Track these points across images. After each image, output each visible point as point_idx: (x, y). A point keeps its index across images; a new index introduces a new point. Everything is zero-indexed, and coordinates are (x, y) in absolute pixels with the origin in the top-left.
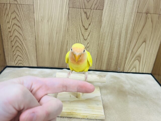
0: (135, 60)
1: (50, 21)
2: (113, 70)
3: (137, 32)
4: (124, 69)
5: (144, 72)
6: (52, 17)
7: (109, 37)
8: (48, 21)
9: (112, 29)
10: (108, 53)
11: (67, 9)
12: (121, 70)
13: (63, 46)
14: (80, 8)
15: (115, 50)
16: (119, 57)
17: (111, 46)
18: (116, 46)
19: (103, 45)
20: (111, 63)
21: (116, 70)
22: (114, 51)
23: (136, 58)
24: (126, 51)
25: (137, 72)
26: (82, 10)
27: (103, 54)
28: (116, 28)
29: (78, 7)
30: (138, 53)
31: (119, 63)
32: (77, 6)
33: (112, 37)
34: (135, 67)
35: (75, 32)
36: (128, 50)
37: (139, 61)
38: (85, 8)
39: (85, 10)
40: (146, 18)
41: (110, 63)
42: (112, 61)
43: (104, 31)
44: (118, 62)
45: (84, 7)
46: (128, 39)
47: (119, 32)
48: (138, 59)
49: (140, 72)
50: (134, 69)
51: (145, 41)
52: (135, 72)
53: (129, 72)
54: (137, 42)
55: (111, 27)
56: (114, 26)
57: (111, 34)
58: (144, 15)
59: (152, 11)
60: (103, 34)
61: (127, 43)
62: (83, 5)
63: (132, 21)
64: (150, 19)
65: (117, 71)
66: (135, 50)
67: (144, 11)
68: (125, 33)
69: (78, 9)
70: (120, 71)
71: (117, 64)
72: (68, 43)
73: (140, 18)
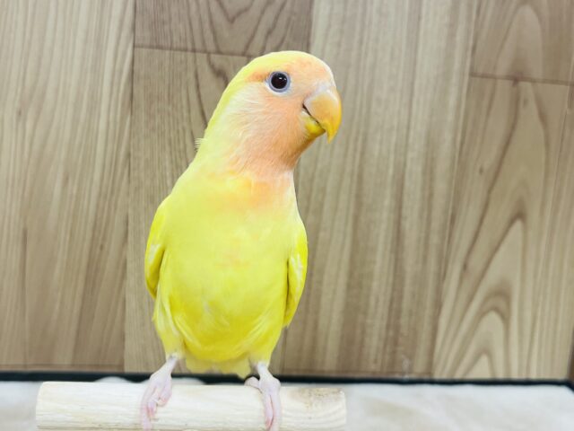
0: (481, 314)
1: (31, 114)
2: (374, 373)
3: (481, 171)
4: (430, 365)
5: (534, 376)
6: (44, 94)
7: (343, 197)
8: (19, 113)
9: (358, 156)
10: (343, 280)
11: (124, 54)
12: (419, 370)
13: (102, 247)
14: (190, 46)
15: (380, 263)
16: (401, 297)
17: (355, 242)
18: (381, 239)
19: (317, 238)
20: (363, 332)
21: (393, 373)
22: (377, 268)
23: (486, 299)
24: (432, 266)
25: (501, 376)
26: (202, 58)
27: (320, 282)
28: (375, 149)
29: (182, 45)
30: (492, 279)
31: (404, 330)
32: (175, 39)
33: (359, 196)
34: (486, 351)
35: (168, 174)
36: (444, 262)
37: (505, 318)
38: (219, 52)
39: (216, 59)
40: (516, 103)
41: (358, 331)
42: (369, 321)
43: (319, 166)
44: (397, 329)
45: (211, 46)
46: (439, 202)
47: (391, 171)
48: (496, 310)
49: (515, 376)
50: (484, 360)
51: (520, 215)
52: (487, 376)
53: (458, 376)
54: (486, 221)
55: (351, 147)
56: (365, 140)
57: (355, 178)
58: (504, 87)
59: (537, 69)
60: (312, 180)
61: (436, 225)
62: (208, 34)
63: (450, 117)
64: (533, 106)
65: (397, 376)
66: (477, 262)
67: (503, 67)
68: (424, 173)
69: (180, 56)
70: (413, 376)
71: (393, 338)
72: (130, 228)
73: (485, 103)
